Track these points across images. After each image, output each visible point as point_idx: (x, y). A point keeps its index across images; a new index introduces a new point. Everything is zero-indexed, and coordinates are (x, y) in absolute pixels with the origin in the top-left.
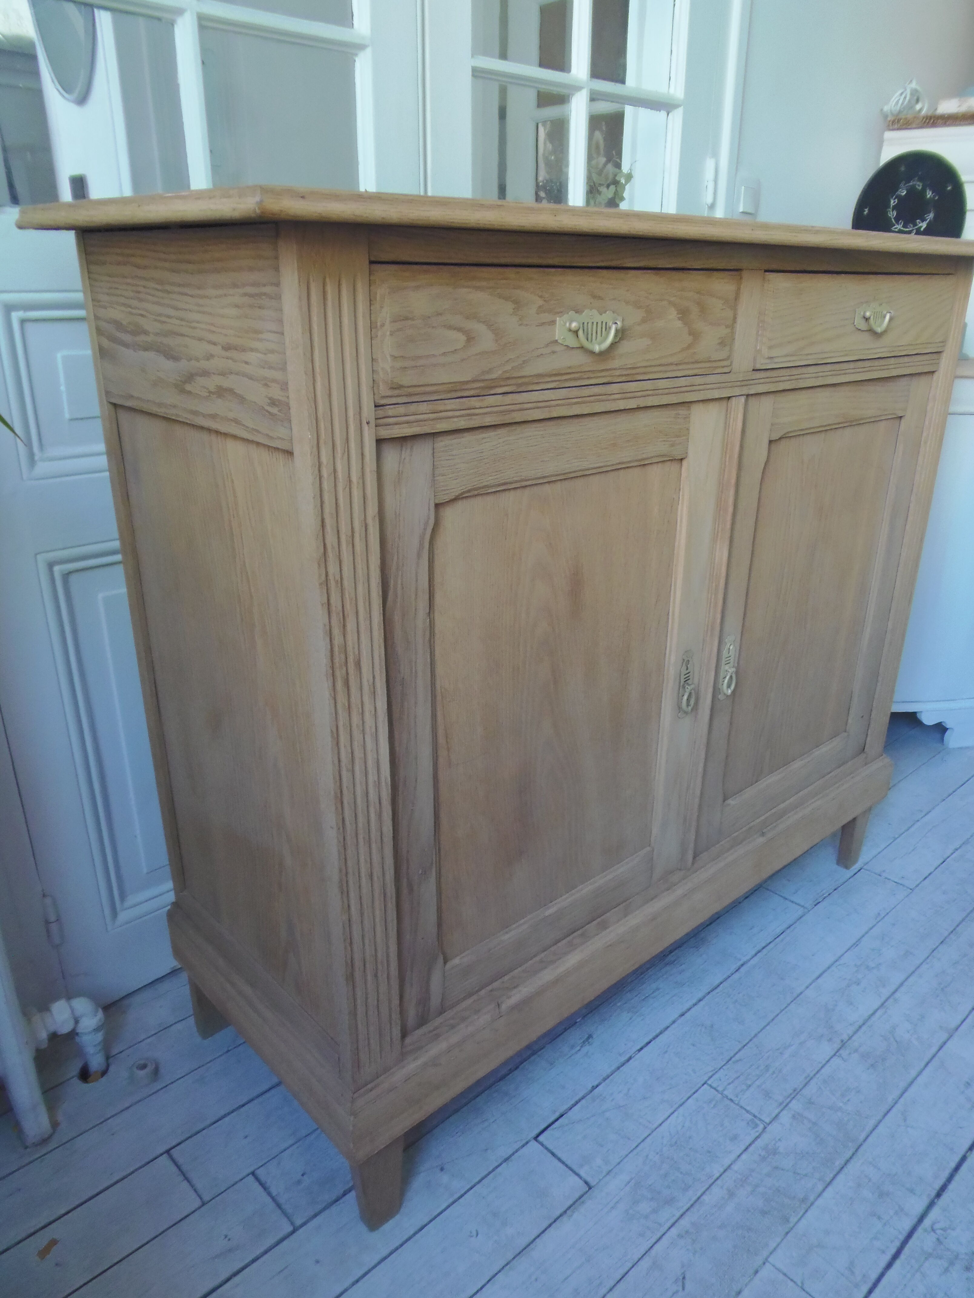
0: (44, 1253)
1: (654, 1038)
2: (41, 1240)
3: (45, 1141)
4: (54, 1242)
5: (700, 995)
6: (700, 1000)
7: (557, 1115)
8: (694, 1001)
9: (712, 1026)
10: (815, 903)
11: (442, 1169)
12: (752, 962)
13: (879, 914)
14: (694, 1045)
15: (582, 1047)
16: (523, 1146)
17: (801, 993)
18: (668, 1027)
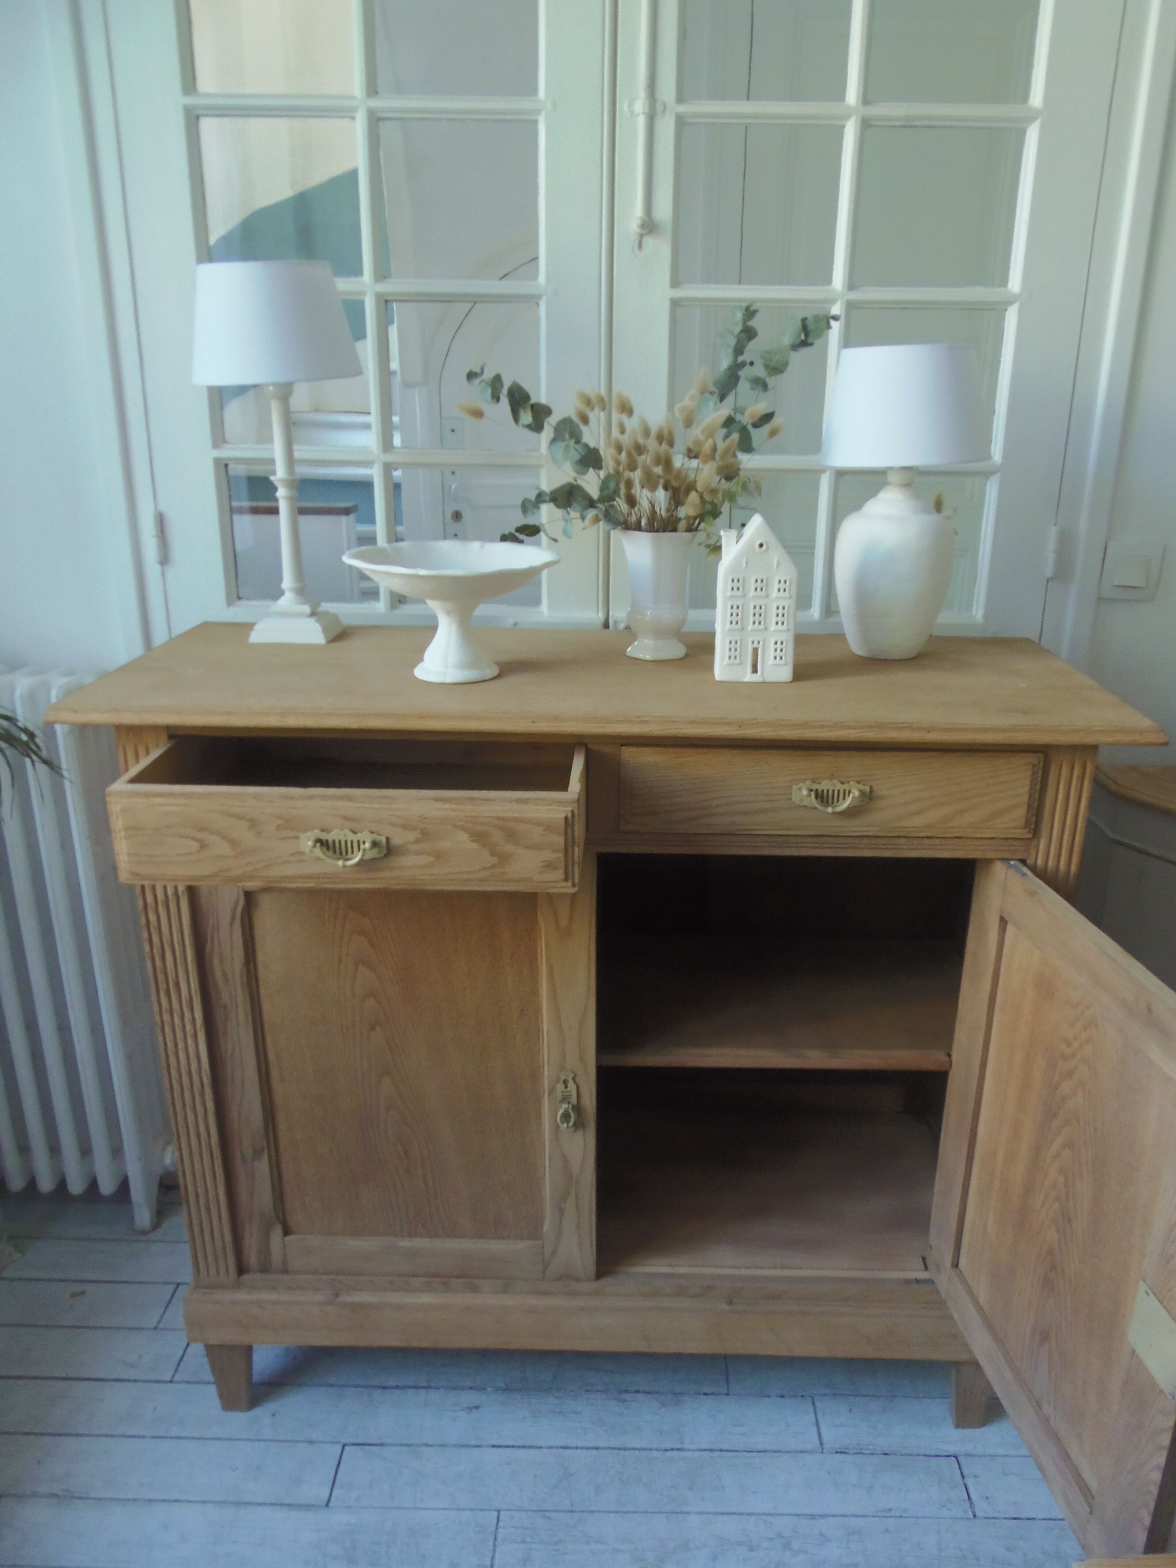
0: (74, 1295)
1: (519, 1447)
2: (79, 1288)
3: (144, 1233)
4: (83, 1293)
5: (601, 1444)
6: (597, 1448)
7: (379, 1442)
8: (590, 1445)
9: (571, 1475)
10: (839, 1450)
11: (273, 1415)
12: (689, 1454)
13: (890, 1510)
14: (535, 1476)
15: (461, 1410)
16: (331, 1443)
17: (688, 1513)
18: (541, 1448)
